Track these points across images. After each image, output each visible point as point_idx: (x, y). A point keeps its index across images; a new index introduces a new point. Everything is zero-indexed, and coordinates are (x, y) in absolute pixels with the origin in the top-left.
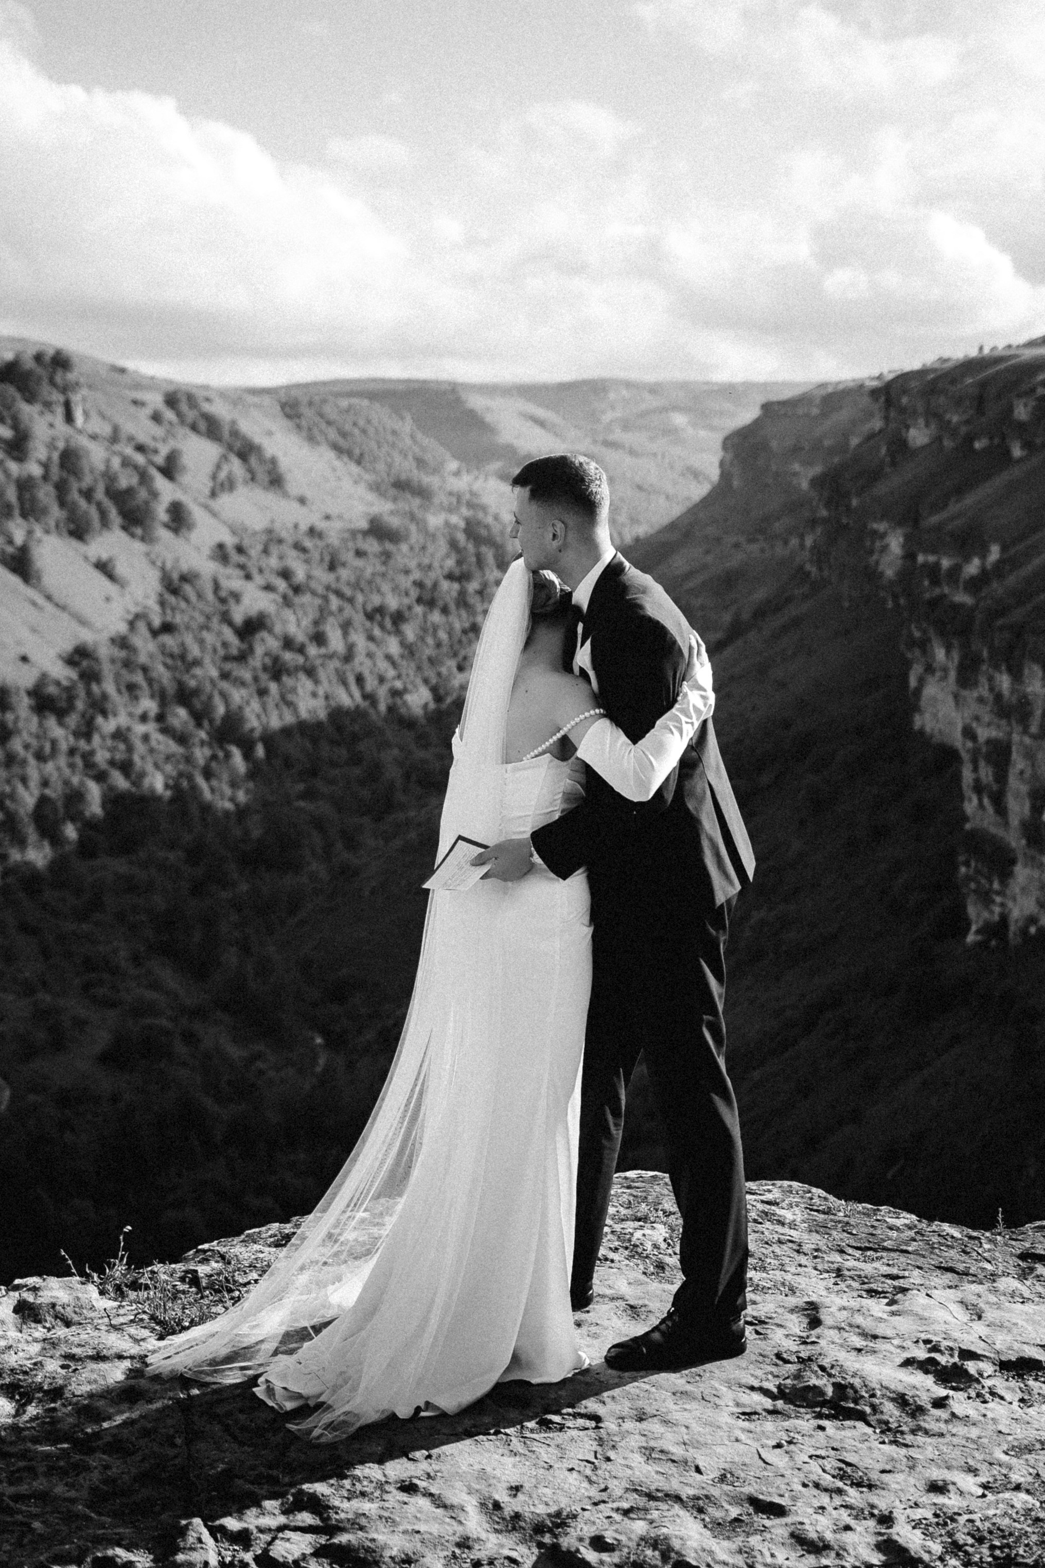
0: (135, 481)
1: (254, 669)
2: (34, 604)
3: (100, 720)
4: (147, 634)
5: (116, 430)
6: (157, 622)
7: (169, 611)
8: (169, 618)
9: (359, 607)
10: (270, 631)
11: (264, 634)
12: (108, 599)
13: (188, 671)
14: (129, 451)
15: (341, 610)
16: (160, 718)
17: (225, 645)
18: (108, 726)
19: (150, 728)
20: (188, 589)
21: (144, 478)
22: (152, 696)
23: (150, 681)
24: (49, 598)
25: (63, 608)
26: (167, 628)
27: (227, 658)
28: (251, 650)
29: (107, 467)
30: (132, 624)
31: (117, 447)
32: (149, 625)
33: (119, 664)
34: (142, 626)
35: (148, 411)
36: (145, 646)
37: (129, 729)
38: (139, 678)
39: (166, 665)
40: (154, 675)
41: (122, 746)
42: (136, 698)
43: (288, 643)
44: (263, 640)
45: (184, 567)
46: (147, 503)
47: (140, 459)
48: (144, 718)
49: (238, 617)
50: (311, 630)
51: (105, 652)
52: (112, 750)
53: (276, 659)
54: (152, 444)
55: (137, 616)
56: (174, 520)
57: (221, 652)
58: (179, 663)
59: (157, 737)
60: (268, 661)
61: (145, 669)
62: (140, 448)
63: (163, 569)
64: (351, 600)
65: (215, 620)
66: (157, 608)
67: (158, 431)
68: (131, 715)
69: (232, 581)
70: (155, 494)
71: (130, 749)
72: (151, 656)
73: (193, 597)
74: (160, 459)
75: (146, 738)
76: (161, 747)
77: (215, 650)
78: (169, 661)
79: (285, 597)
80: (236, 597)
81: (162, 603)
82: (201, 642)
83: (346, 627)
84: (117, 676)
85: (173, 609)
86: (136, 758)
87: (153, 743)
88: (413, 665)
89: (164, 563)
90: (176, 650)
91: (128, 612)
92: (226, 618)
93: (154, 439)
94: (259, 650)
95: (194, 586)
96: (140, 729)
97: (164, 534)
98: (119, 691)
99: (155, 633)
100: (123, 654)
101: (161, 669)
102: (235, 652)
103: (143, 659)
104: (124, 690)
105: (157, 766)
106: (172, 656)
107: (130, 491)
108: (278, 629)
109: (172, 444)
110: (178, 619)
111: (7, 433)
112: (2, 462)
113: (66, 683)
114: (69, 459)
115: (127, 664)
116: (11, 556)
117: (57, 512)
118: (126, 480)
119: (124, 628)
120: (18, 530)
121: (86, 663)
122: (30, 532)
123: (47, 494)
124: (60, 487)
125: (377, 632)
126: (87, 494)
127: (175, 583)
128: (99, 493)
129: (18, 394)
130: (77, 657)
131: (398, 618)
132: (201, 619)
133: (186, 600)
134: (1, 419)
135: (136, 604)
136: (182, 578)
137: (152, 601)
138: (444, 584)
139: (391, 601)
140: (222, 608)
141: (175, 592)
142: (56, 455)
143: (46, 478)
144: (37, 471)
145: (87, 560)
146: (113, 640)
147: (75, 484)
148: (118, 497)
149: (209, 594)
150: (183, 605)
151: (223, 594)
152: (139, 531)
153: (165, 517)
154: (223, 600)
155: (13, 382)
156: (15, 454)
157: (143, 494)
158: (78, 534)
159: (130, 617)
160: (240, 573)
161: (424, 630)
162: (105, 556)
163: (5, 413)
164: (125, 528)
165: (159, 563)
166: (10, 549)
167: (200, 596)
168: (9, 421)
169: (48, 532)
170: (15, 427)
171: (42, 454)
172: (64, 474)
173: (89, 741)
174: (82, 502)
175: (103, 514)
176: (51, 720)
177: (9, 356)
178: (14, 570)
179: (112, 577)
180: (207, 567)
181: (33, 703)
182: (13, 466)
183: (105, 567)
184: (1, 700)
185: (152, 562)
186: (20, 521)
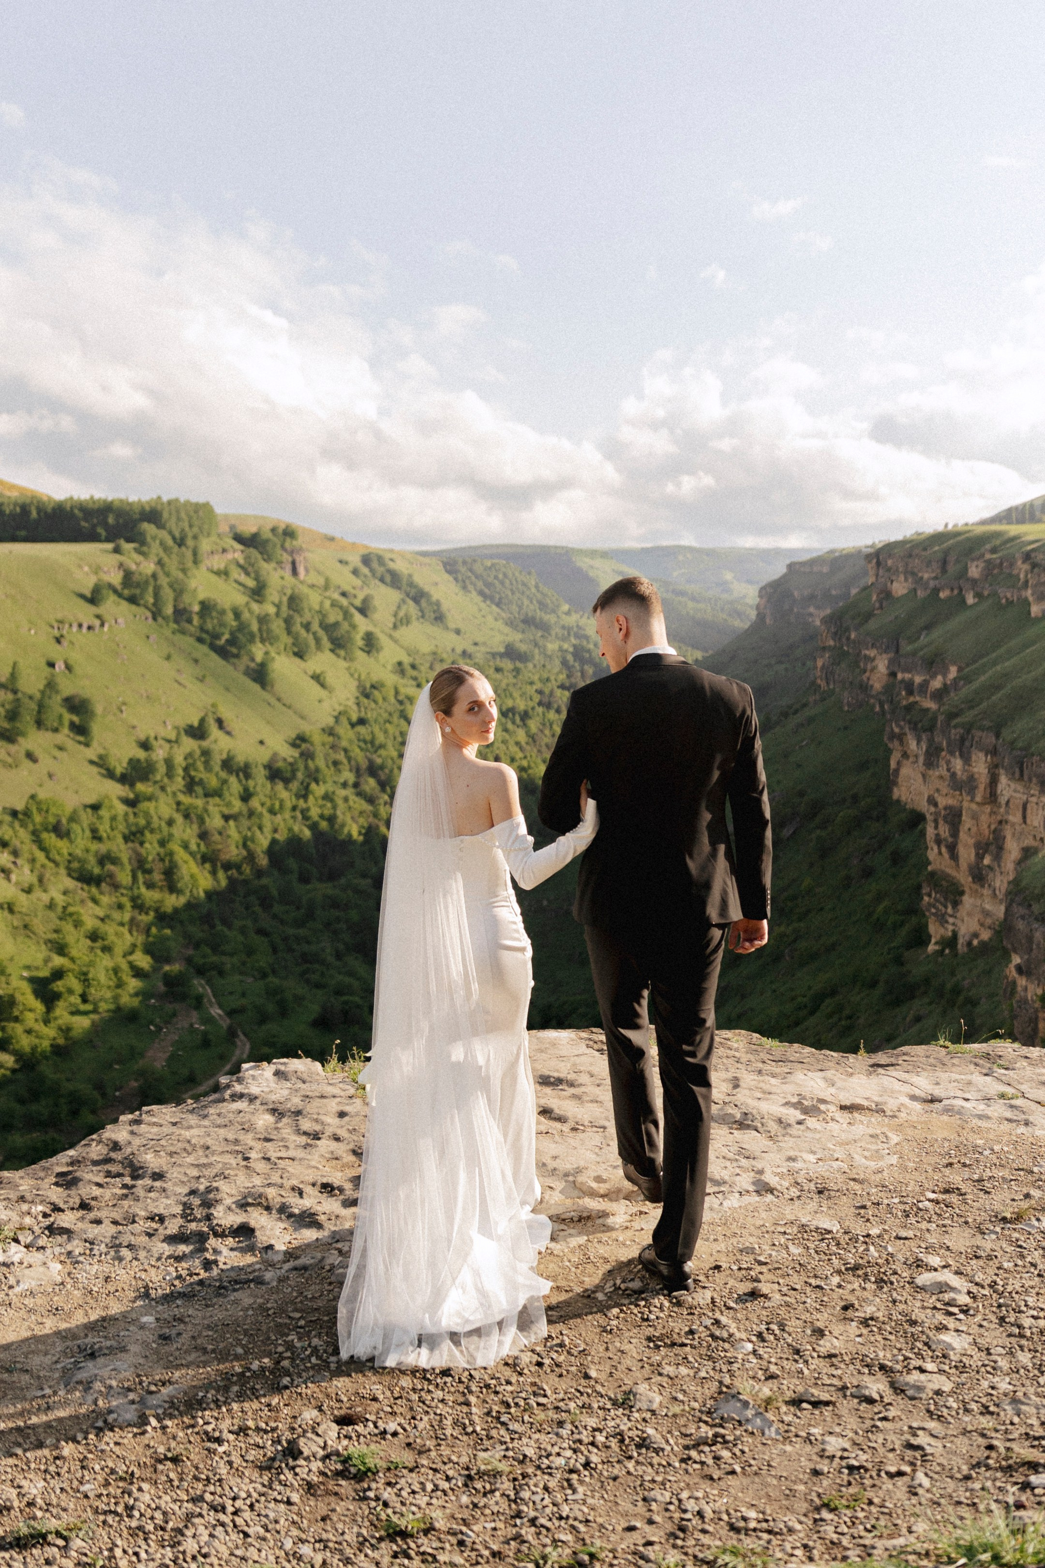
0: (340, 618)
3: (313, 786)
4: (349, 727)
5: (327, 581)
6: (354, 718)
7: (363, 710)
8: (363, 714)
13: (376, 752)
14: (336, 596)
16: (356, 785)
18: (318, 790)
19: (349, 792)
20: (377, 694)
21: (347, 615)
22: (351, 770)
23: (349, 759)
24: (279, 699)
26: (362, 722)
29: (321, 607)
30: (337, 719)
31: (327, 593)
32: (349, 719)
33: (327, 747)
34: (344, 720)
35: (350, 568)
36: (346, 733)
37: (333, 793)
38: (341, 756)
39: (359, 747)
40: (352, 754)
41: (329, 805)
42: (340, 771)
45: (375, 678)
46: (348, 632)
47: (344, 602)
48: (345, 785)
51: (318, 738)
52: (321, 807)
54: (353, 591)
55: (341, 714)
56: (366, 645)
58: (369, 745)
59: (353, 798)
61: (345, 751)
62: (344, 594)
63: (359, 680)
66: (355, 707)
67: (358, 582)
68: (335, 782)
70: (354, 627)
71: (335, 807)
72: (350, 741)
73: (380, 700)
74: (358, 602)
75: (346, 799)
76: (356, 806)
78: (362, 745)
81: (358, 704)
84: (326, 756)
85: (366, 708)
86: (339, 813)
87: (351, 803)
88: (535, 750)
89: (359, 676)
90: (368, 738)
93: (354, 588)
95: (381, 692)
96: (343, 793)
97: (361, 655)
98: (327, 766)
99: (353, 725)
100: (331, 739)
101: (357, 750)
103: (344, 743)
104: (330, 765)
105: (352, 818)
106: (365, 742)
107: (336, 624)
109: (366, 591)
110: (370, 715)
111: (251, 583)
112: (247, 603)
113: (290, 760)
114: (294, 601)
115: (333, 747)
116: (253, 670)
117: (286, 639)
118: (334, 616)
119: (331, 721)
120: (258, 651)
121: (304, 746)
122: (267, 653)
123: (278, 626)
124: (288, 622)
125: (510, 726)
126: (307, 626)
127: (368, 690)
128: (315, 626)
129: (259, 556)
130: (298, 742)
131: (525, 716)
132: (385, 716)
133: (375, 702)
134: (247, 574)
135: (340, 704)
136: (373, 687)
137: (351, 703)
138: (558, 692)
139: (521, 705)
140: (402, 708)
141: (367, 696)
142: (285, 599)
143: (277, 614)
144: (272, 610)
145: (306, 673)
146: (323, 730)
147: (298, 620)
148: (330, 628)
149: (392, 700)
150: (373, 705)
151: (400, 698)
152: (342, 653)
153: (360, 643)
154: (401, 703)
155: (255, 547)
156: (256, 597)
157: (345, 626)
158: (300, 655)
159: (336, 714)
160: (414, 683)
161: (544, 725)
162: (318, 671)
163: (250, 569)
164: (332, 651)
165: (356, 676)
166: (253, 665)
167: (384, 699)
168: (253, 575)
169: (279, 654)
170: (256, 579)
171: (275, 598)
172: (291, 612)
173: (306, 801)
174: (303, 632)
175: (318, 640)
176: (280, 786)
177: (254, 530)
178: (255, 680)
179: (323, 685)
180: (390, 679)
181: (267, 773)
182: (255, 606)
183: (317, 678)
184: (245, 771)
185: (352, 675)
186: (260, 645)
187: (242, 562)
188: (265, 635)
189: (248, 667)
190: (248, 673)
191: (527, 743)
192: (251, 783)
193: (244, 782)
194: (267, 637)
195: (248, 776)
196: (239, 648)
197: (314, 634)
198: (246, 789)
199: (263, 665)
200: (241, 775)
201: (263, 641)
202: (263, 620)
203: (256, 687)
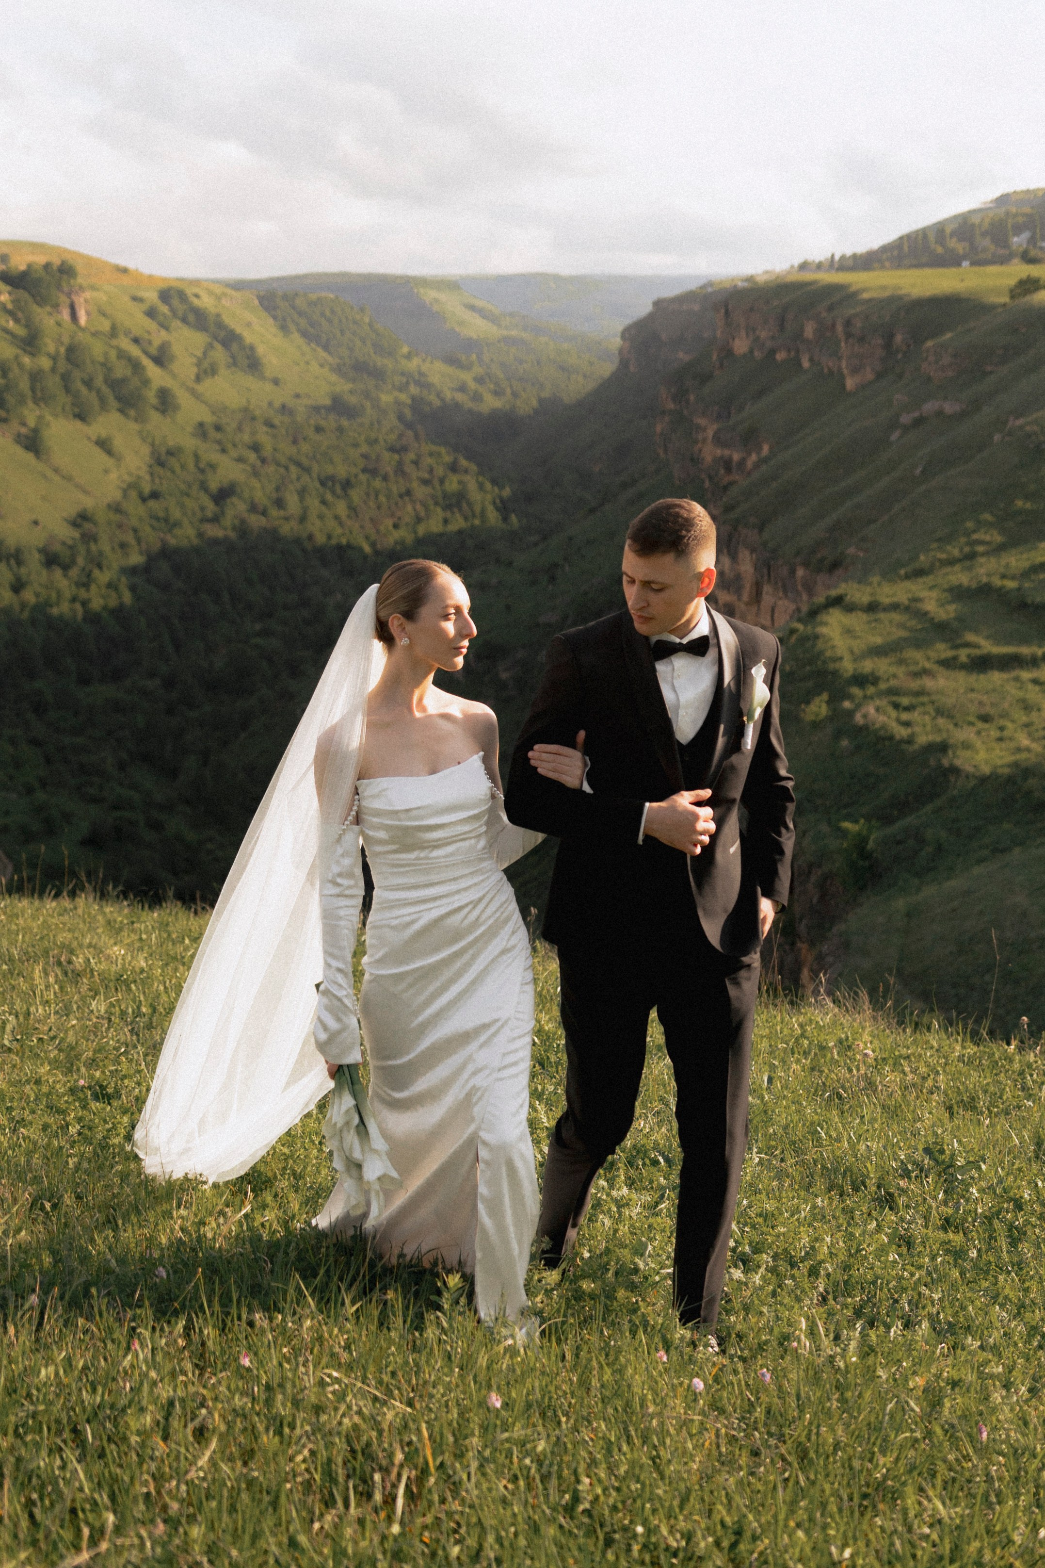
0: (128, 372)
1: (225, 529)
2: (45, 477)
3: (96, 572)
4: (139, 501)
5: (114, 328)
6: (147, 489)
7: (157, 481)
8: (157, 487)
9: (315, 475)
10: (240, 498)
11: (234, 500)
12: (106, 471)
13: (170, 531)
14: (125, 344)
15: (298, 479)
16: (150, 569)
17: (202, 509)
18: (104, 577)
19: (138, 579)
20: (173, 461)
21: (138, 367)
22: (141, 553)
23: (139, 541)
24: (56, 471)
25: (69, 478)
26: (155, 495)
27: (204, 520)
28: (223, 513)
29: (106, 359)
30: (125, 492)
31: (114, 342)
32: (140, 493)
33: (114, 526)
34: (133, 494)
35: (145, 307)
36: (136, 511)
37: (119, 580)
38: (130, 538)
39: (152, 527)
40: (142, 535)
41: (114, 594)
42: (127, 554)
43: (253, 508)
44: (232, 504)
45: (171, 443)
46: (139, 389)
47: (135, 350)
48: (133, 571)
49: (214, 486)
50: (274, 495)
51: (102, 516)
52: (105, 597)
53: (243, 522)
54: (147, 337)
55: (131, 486)
56: (162, 404)
57: (199, 515)
58: (164, 525)
59: (142, 586)
60: (236, 522)
61: (135, 531)
62: (135, 341)
63: (152, 445)
64: (307, 470)
65: (195, 487)
66: (148, 477)
67: (153, 325)
68: (121, 568)
69: (210, 454)
70: (146, 381)
71: (120, 597)
72: (141, 519)
73: (178, 469)
74: (152, 350)
77: (194, 514)
78: (155, 523)
79: (253, 467)
80: (213, 467)
81: (152, 474)
82: (182, 506)
83: (302, 493)
84: (112, 536)
85: (161, 478)
89: (153, 440)
90: (161, 514)
91: (123, 481)
92: (204, 487)
93: (148, 333)
94: (230, 513)
95: (178, 460)
97: (153, 415)
98: (113, 548)
99: (144, 500)
100: (117, 517)
101: (149, 530)
102: (209, 514)
103: (134, 522)
104: (117, 547)
106: (157, 518)
107: (124, 381)
108: (246, 495)
109: (163, 336)
110: (165, 487)
111: (21, 331)
112: (17, 357)
113: (70, 542)
114: (73, 353)
115: (120, 526)
116: (27, 437)
117: (63, 399)
118: (121, 370)
119: (118, 495)
120: (31, 414)
121: (87, 526)
122: (40, 418)
123: (53, 383)
124: (66, 378)
125: (329, 497)
126: (88, 383)
127: (163, 457)
128: (99, 382)
129: (30, 300)
130: (79, 520)
131: (347, 485)
132: (183, 486)
133: (173, 472)
134: (17, 321)
135: (130, 474)
136: (170, 453)
137: (144, 473)
138: (386, 455)
139: (341, 471)
140: (201, 477)
141: (161, 464)
142: (62, 350)
143: (53, 370)
144: (45, 363)
145: (89, 438)
146: (109, 506)
147: (77, 374)
148: (115, 385)
149: (191, 466)
150: (169, 474)
151: (202, 465)
152: (132, 413)
153: (154, 401)
154: (202, 471)
155: (25, 288)
156: (28, 348)
157: (135, 382)
158: (81, 416)
159: (125, 486)
160: (217, 447)
161: (368, 494)
162: (104, 434)
163: (20, 315)
164: (121, 411)
165: (150, 440)
166: (24, 430)
167: (183, 467)
168: (23, 322)
169: (56, 416)
170: (27, 326)
171: (51, 348)
172: (70, 367)
173: (88, 590)
174: (84, 390)
175: (102, 400)
176: (58, 573)
177: (23, 268)
178: (27, 448)
179: (109, 452)
180: (189, 443)
181: (43, 559)
182: (26, 360)
183: (104, 444)
184: (16, 557)
185: (144, 440)
186: (31, 404)
187: (10, 306)
188: (39, 394)
189: (19, 435)
190: (19, 439)
191: (348, 516)
192: (23, 571)
193: (15, 570)
194: (41, 397)
195: (19, 563)
196: (8, 411)
197: (98, 391)
198: (18, 579)
199: (36, 431)
200: (12, 562)
201: (36, 401)
202: (35, 377)
203: (30, 457)
